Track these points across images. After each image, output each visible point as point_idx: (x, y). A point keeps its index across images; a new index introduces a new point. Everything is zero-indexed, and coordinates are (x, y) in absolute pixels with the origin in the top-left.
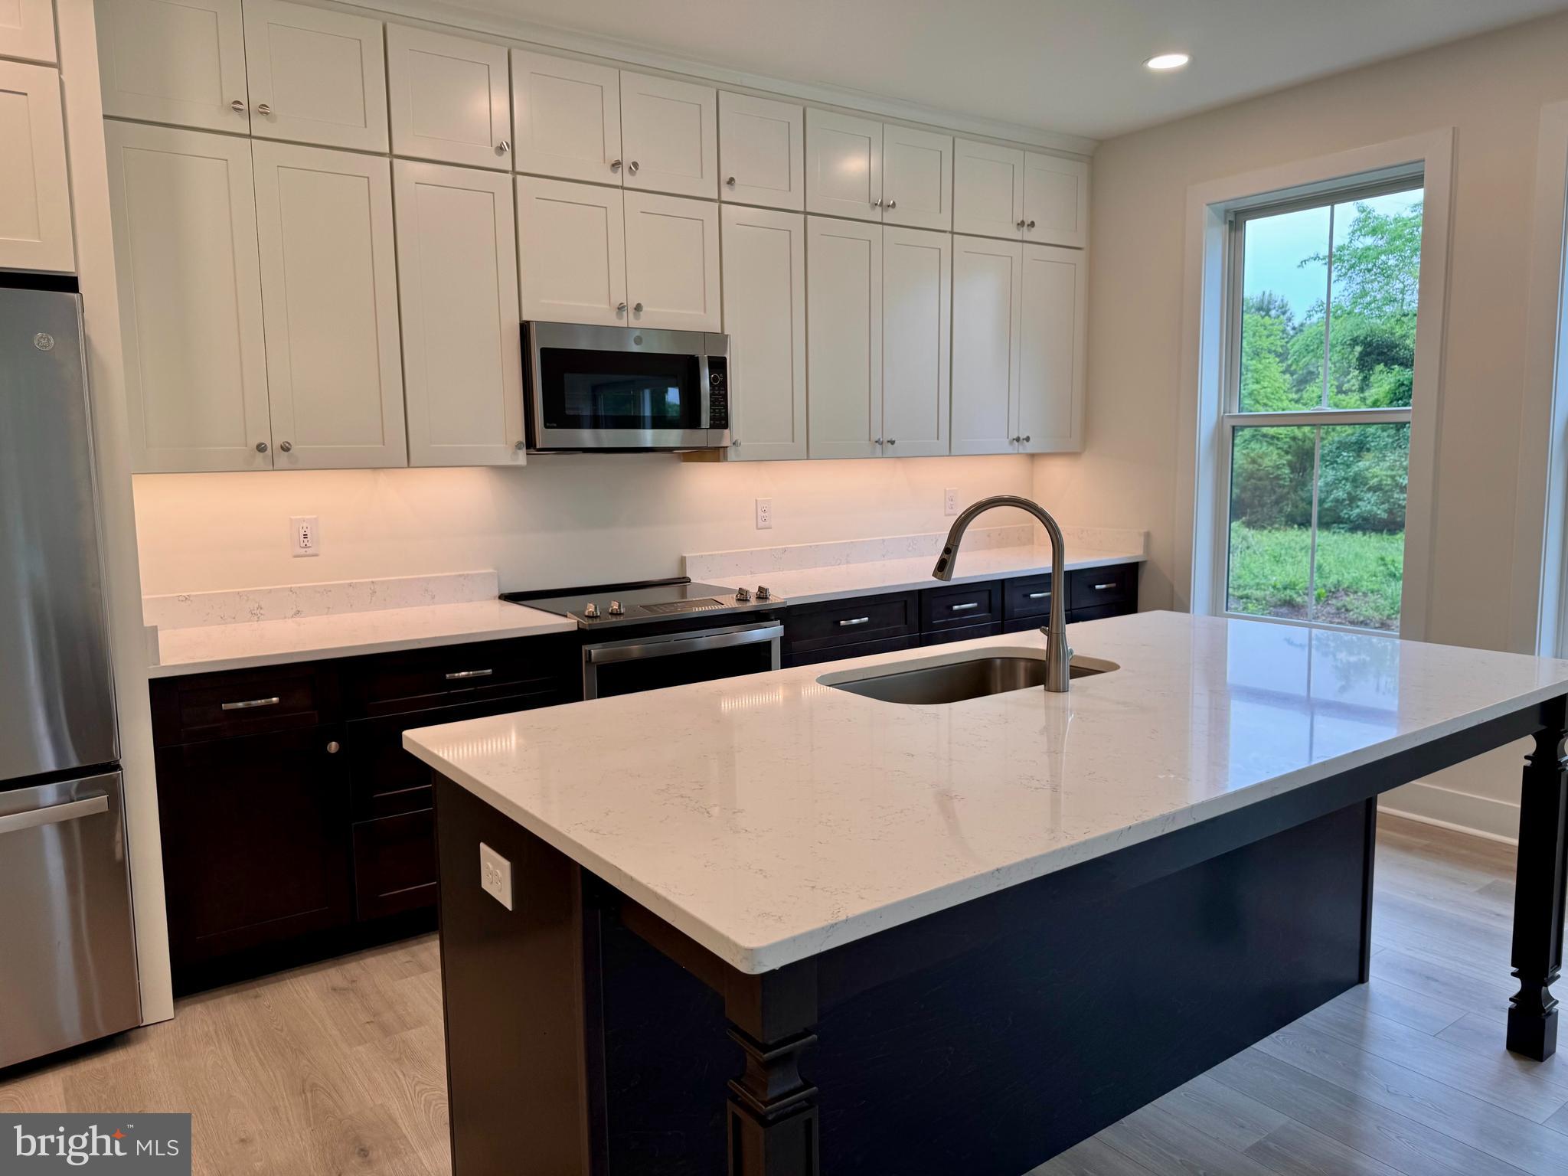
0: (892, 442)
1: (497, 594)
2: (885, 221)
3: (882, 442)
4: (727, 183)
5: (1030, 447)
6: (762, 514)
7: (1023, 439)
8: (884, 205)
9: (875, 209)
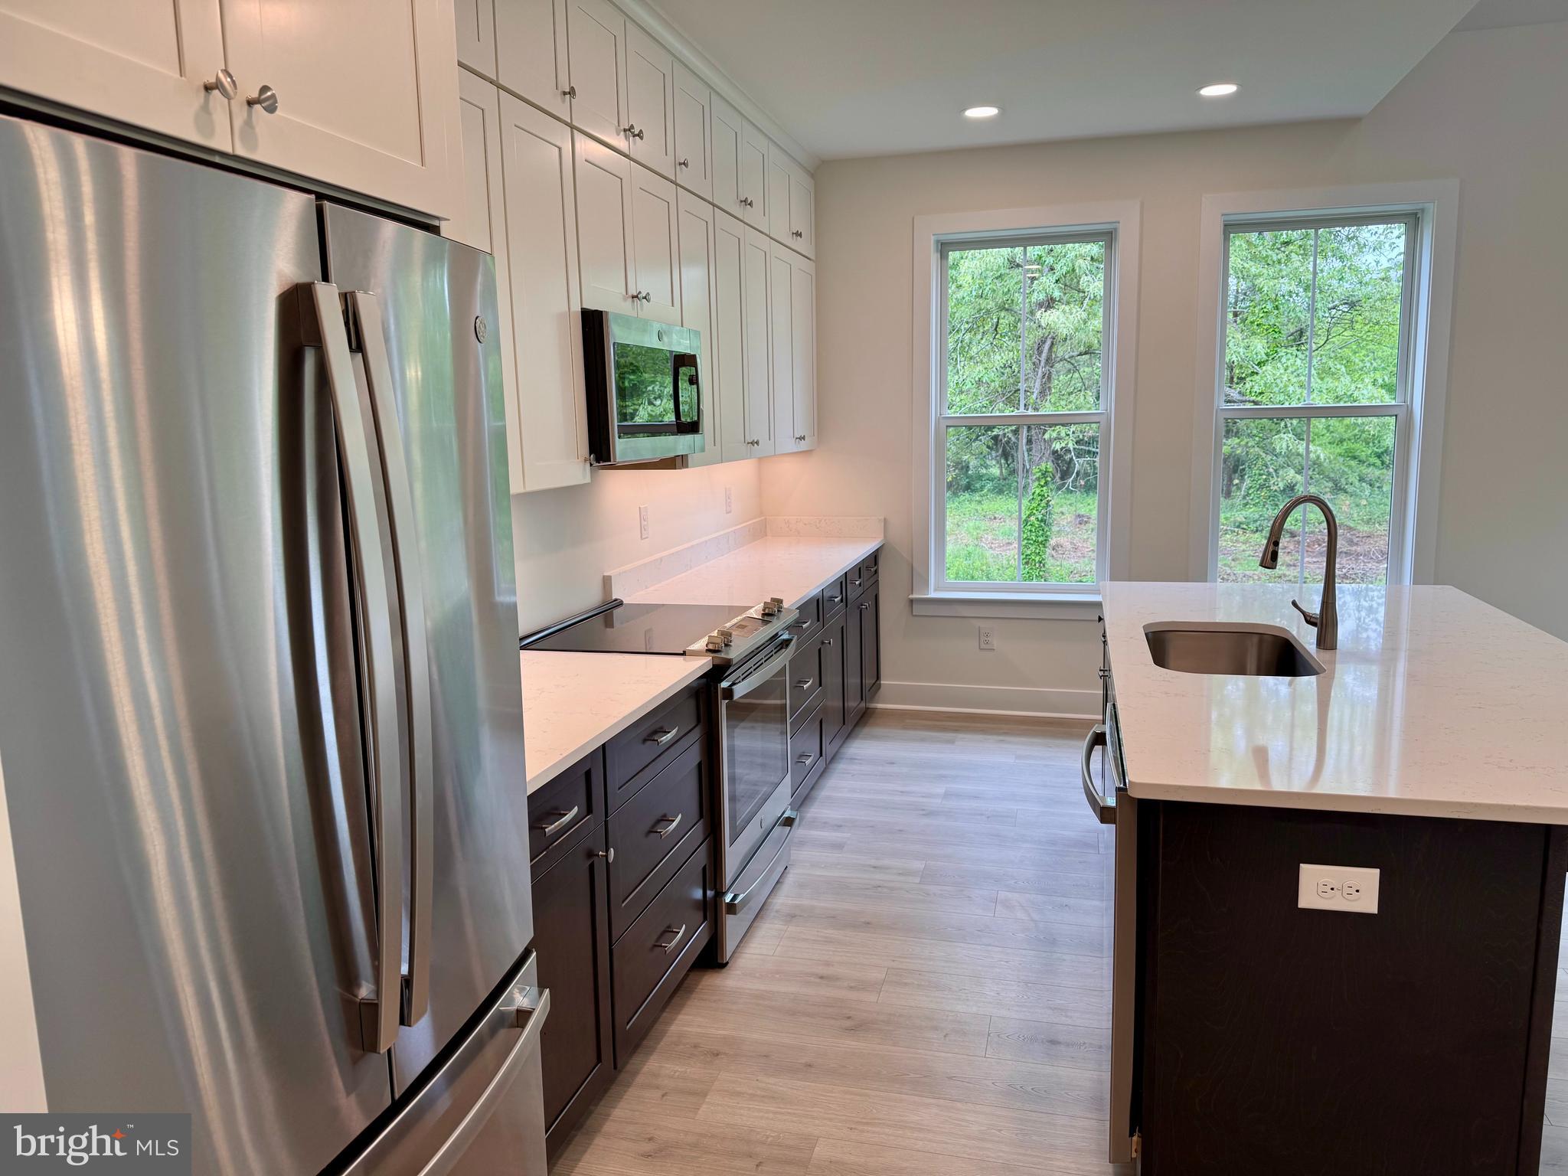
0: (757, 443)
2: (745, 220)
3: (752, 443)
4: (680, 164)
5: (803, 446)
6: (644, 523)
7: (802, 438)
8: (746, 203)
9: (740, 205)
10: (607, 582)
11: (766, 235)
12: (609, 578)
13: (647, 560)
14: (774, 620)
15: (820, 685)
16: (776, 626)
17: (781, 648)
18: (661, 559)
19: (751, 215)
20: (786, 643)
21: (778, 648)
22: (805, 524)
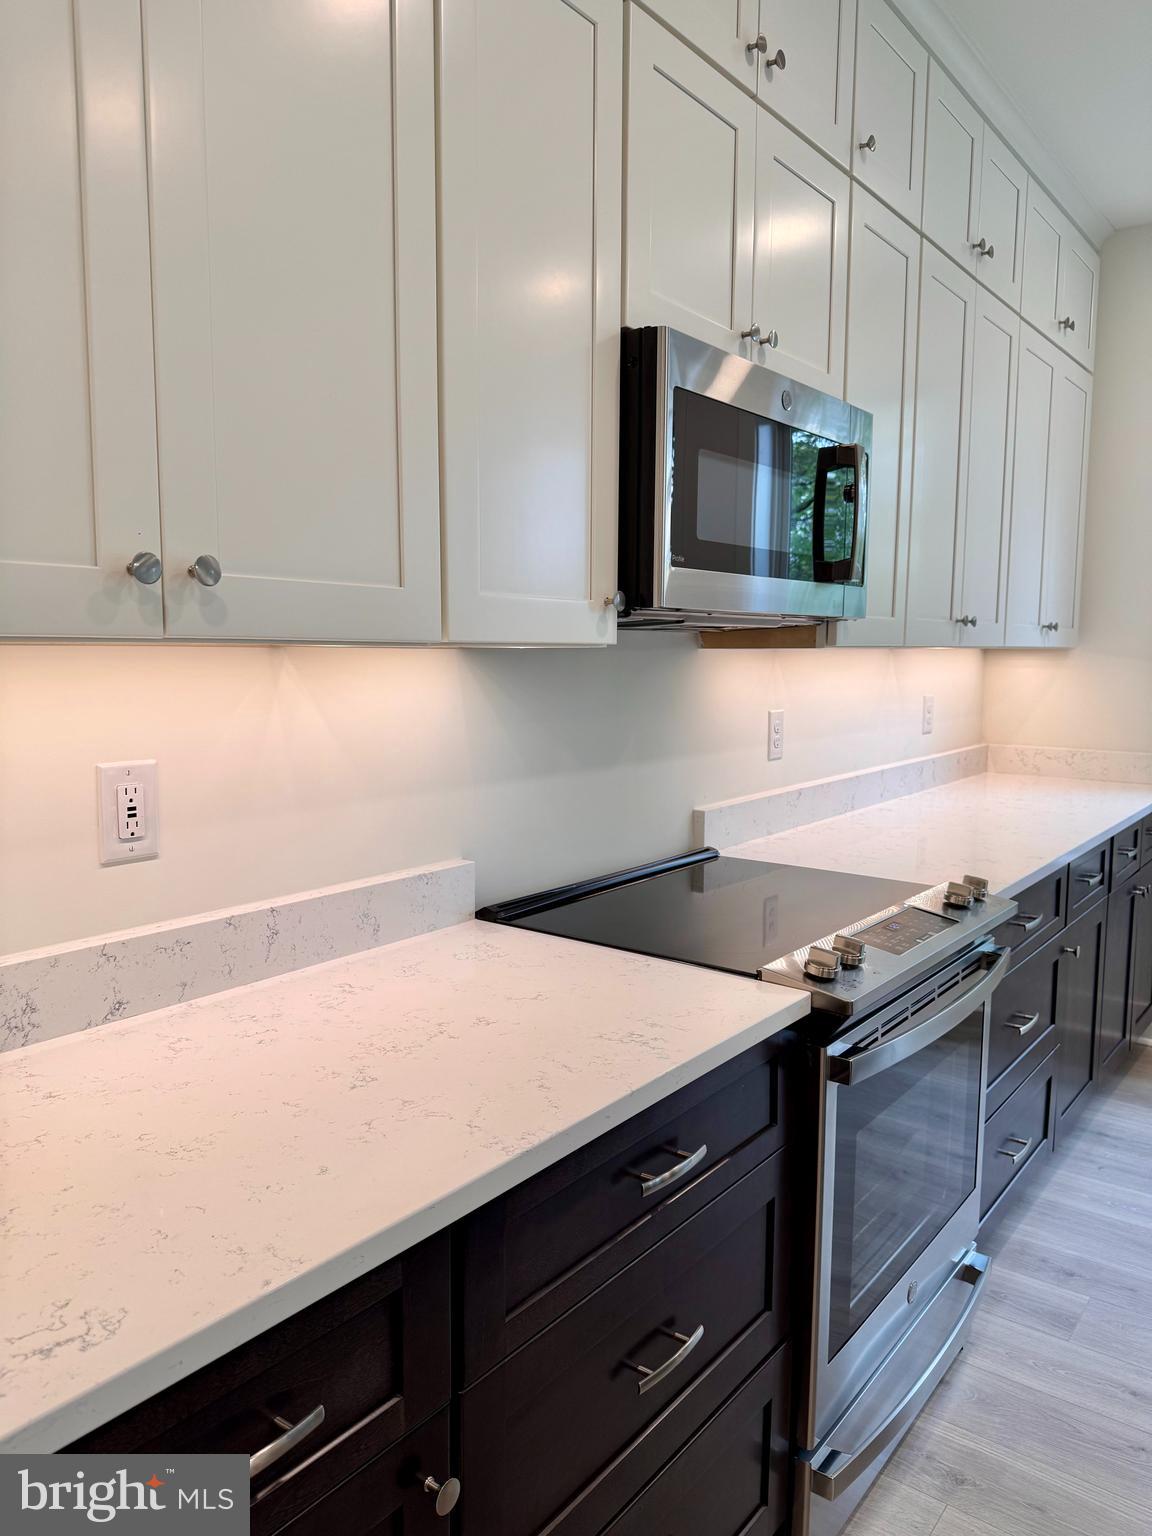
0: (973, 622)
1: (473, 909)
2: (978, 277)
3: (965, 621)
4: (862, 146)
5: (1053, 639)
6: (775, 736)
7: (1053, 627)
8: (983, 250)
9: (972, 254)
10: (697, 820)
11: (1015, 312)
12: (702, 814)
13: (777, 791)
14: (969, 917)
15: (1053, 1021)
16: (971, 929)
17: (978, 968)
18: (800, 792)
19: (987, 269)
20: (988, 961)
21: (973, 967)
22: (1049, 758)
